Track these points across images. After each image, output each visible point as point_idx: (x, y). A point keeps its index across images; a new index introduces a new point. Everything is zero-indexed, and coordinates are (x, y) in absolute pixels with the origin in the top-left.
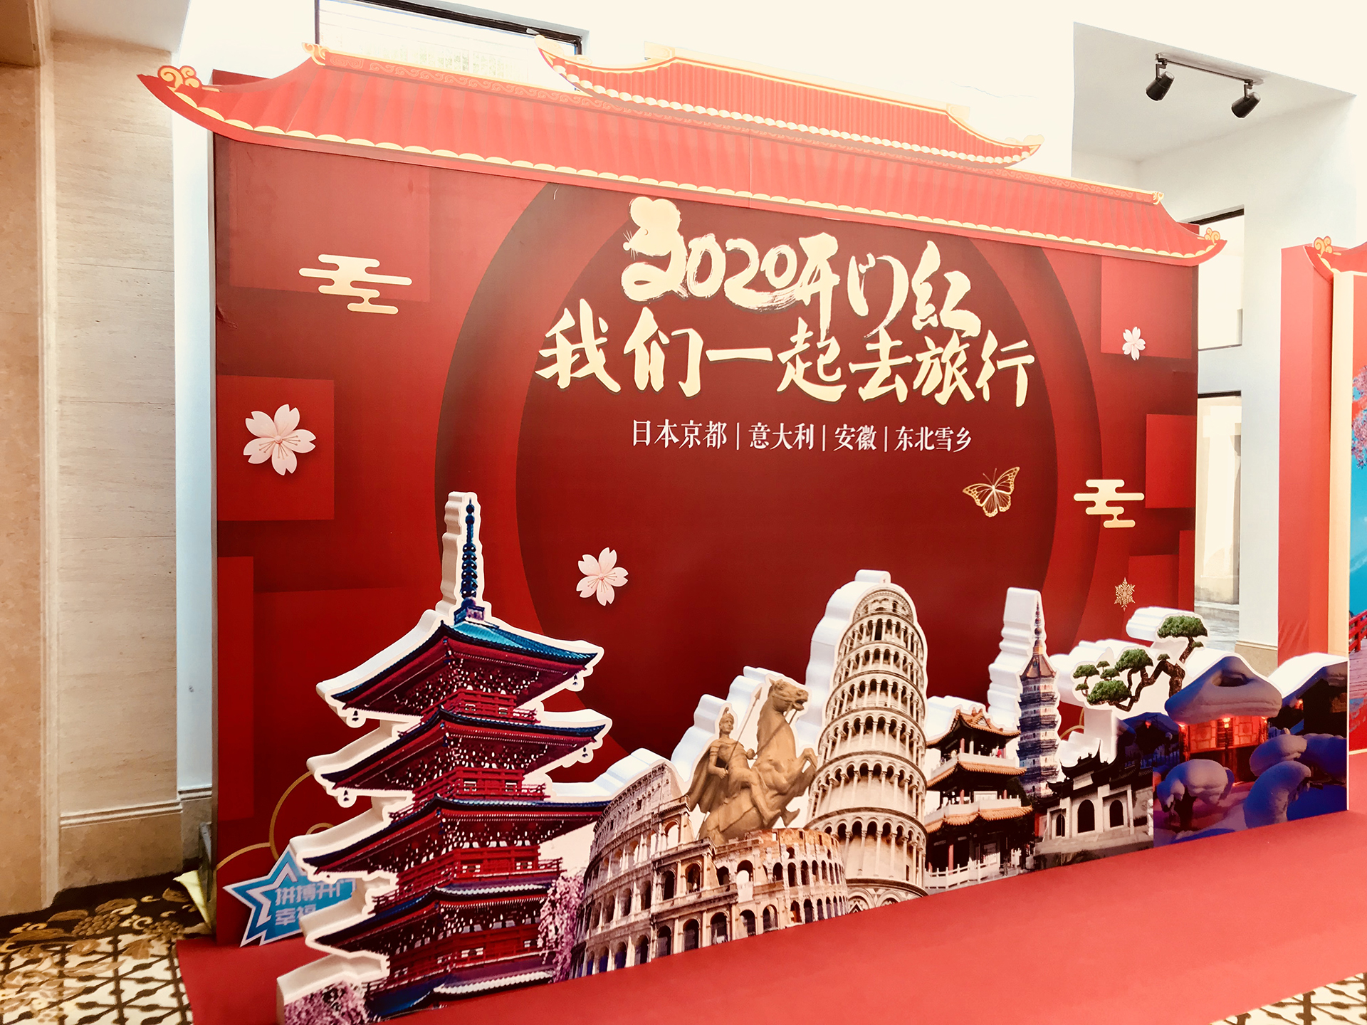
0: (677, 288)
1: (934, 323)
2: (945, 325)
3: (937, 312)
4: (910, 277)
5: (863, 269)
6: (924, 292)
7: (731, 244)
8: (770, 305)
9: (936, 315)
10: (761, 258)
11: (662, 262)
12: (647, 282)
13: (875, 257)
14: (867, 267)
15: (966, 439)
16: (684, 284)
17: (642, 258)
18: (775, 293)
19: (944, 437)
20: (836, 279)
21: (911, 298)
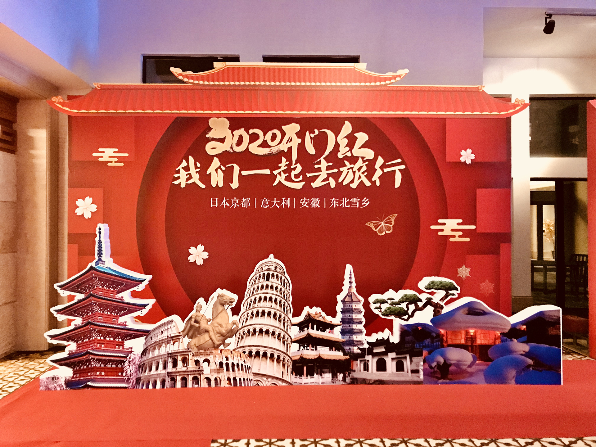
0: (228, 149)
1: (349, 154)
2: (355, 155)
3: (351, 150)
4: (336, 137)
5: (312, 136)
6: (343, 142)
7: (251, 131)
8: (269, 153)
9: (350, 152)
10: (265, 135)
11: (222, 140)
12: (215, 148)
13: (318, 130)
14: (314, 135)
15: (367, 202)
16: (231, 148)
17: (213, 139)
18: (271, 148)
19: (355, 201)
20: (299, 141)
21: (337, 145)
